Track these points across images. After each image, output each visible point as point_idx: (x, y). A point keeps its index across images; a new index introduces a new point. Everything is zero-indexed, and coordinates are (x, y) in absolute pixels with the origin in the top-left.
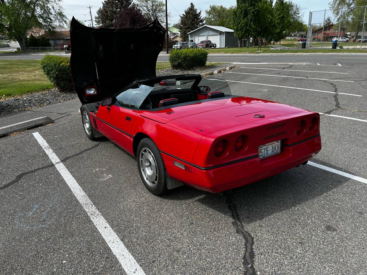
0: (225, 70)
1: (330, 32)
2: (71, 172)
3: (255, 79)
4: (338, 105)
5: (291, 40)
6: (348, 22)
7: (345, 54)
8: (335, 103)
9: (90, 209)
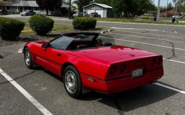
0: (107, 32)
1: (171, 12)
2: (22, 86)
3: (126, 38)
4: (174, 55)
5: (147, 15)
6: (182, 7)
7: (180, 26)
8: (172, 54)
9: (37, 104)
